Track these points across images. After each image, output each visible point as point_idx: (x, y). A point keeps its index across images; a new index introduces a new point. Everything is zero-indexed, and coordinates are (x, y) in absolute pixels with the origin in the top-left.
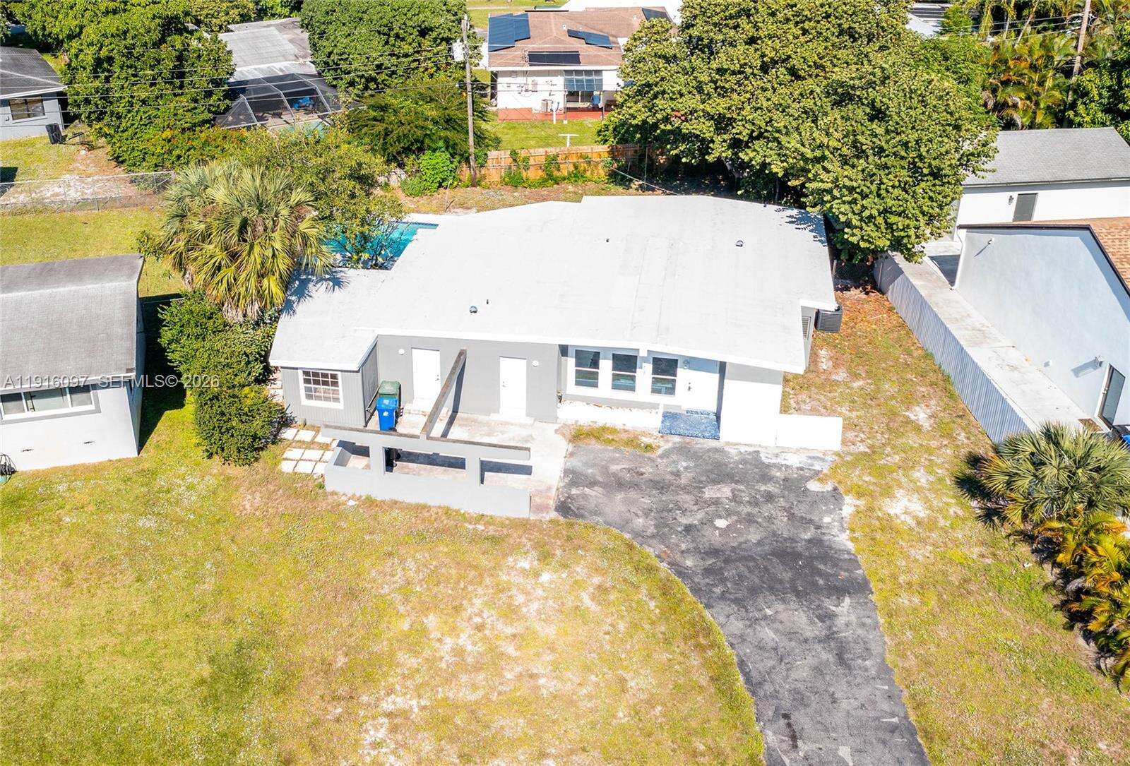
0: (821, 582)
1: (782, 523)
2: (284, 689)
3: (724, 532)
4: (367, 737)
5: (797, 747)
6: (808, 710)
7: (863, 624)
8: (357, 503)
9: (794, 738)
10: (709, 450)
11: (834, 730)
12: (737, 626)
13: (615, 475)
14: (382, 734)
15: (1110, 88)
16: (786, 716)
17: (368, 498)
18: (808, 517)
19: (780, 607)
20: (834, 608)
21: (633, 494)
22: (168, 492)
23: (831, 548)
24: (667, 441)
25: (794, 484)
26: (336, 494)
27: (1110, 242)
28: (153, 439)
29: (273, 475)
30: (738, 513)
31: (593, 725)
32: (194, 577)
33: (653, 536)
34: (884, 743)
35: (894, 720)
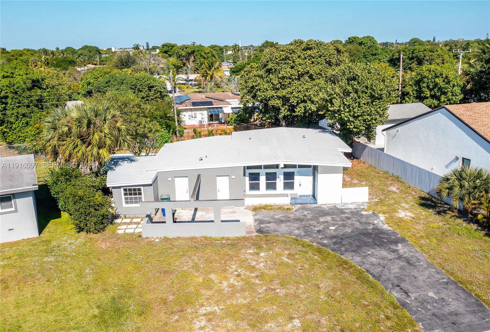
0: (385, 240)
1: (357, 225)
2: (143, 312)
3: (334, 231)
4: (196, 326)
5: (409, 296)
6: (406, 282)
7: (411, 251)
8: (160, 240)
9: (406, 293)
10: (314, 207)
11: (422, 287)
12: (358, 259)
13: (278, 219)
14: (203, 323)
15: (416, 90)
16: (398, 286)
17: (165, 238)
18: (368, 222)
19: (373, 251)
20: (396, 248)
21: (288, 224)
22: (59, 247)
23: (383, 230)
24: (295, 207)
25: (356, 213)
26: (148, 238)
27: (453, 110)
28: (46, 230)
29: (114, 235)
30: (337, 224)
31: (311, 303)
32: (80, 275)
33: (305, 236)
34: (446, 288)
35: (444, 280)
